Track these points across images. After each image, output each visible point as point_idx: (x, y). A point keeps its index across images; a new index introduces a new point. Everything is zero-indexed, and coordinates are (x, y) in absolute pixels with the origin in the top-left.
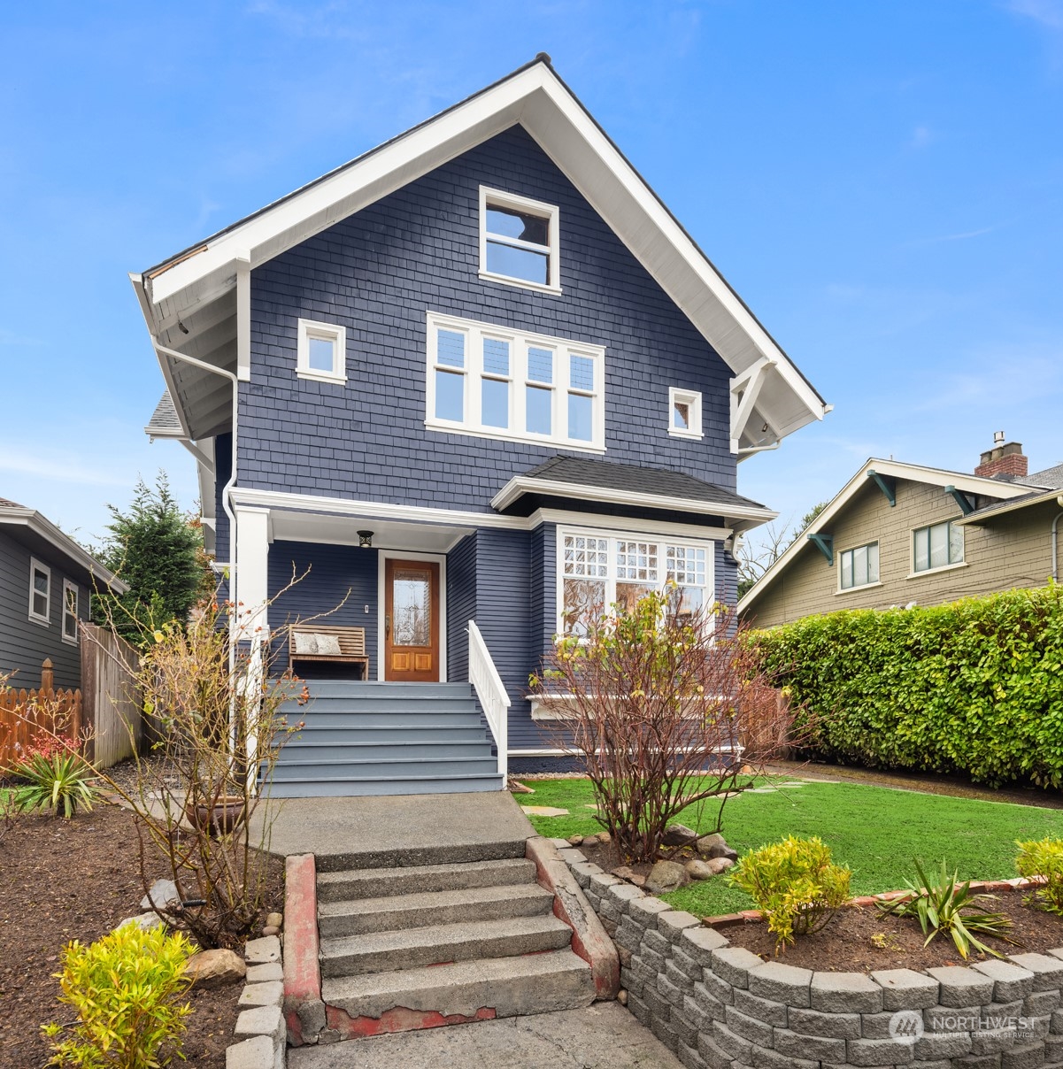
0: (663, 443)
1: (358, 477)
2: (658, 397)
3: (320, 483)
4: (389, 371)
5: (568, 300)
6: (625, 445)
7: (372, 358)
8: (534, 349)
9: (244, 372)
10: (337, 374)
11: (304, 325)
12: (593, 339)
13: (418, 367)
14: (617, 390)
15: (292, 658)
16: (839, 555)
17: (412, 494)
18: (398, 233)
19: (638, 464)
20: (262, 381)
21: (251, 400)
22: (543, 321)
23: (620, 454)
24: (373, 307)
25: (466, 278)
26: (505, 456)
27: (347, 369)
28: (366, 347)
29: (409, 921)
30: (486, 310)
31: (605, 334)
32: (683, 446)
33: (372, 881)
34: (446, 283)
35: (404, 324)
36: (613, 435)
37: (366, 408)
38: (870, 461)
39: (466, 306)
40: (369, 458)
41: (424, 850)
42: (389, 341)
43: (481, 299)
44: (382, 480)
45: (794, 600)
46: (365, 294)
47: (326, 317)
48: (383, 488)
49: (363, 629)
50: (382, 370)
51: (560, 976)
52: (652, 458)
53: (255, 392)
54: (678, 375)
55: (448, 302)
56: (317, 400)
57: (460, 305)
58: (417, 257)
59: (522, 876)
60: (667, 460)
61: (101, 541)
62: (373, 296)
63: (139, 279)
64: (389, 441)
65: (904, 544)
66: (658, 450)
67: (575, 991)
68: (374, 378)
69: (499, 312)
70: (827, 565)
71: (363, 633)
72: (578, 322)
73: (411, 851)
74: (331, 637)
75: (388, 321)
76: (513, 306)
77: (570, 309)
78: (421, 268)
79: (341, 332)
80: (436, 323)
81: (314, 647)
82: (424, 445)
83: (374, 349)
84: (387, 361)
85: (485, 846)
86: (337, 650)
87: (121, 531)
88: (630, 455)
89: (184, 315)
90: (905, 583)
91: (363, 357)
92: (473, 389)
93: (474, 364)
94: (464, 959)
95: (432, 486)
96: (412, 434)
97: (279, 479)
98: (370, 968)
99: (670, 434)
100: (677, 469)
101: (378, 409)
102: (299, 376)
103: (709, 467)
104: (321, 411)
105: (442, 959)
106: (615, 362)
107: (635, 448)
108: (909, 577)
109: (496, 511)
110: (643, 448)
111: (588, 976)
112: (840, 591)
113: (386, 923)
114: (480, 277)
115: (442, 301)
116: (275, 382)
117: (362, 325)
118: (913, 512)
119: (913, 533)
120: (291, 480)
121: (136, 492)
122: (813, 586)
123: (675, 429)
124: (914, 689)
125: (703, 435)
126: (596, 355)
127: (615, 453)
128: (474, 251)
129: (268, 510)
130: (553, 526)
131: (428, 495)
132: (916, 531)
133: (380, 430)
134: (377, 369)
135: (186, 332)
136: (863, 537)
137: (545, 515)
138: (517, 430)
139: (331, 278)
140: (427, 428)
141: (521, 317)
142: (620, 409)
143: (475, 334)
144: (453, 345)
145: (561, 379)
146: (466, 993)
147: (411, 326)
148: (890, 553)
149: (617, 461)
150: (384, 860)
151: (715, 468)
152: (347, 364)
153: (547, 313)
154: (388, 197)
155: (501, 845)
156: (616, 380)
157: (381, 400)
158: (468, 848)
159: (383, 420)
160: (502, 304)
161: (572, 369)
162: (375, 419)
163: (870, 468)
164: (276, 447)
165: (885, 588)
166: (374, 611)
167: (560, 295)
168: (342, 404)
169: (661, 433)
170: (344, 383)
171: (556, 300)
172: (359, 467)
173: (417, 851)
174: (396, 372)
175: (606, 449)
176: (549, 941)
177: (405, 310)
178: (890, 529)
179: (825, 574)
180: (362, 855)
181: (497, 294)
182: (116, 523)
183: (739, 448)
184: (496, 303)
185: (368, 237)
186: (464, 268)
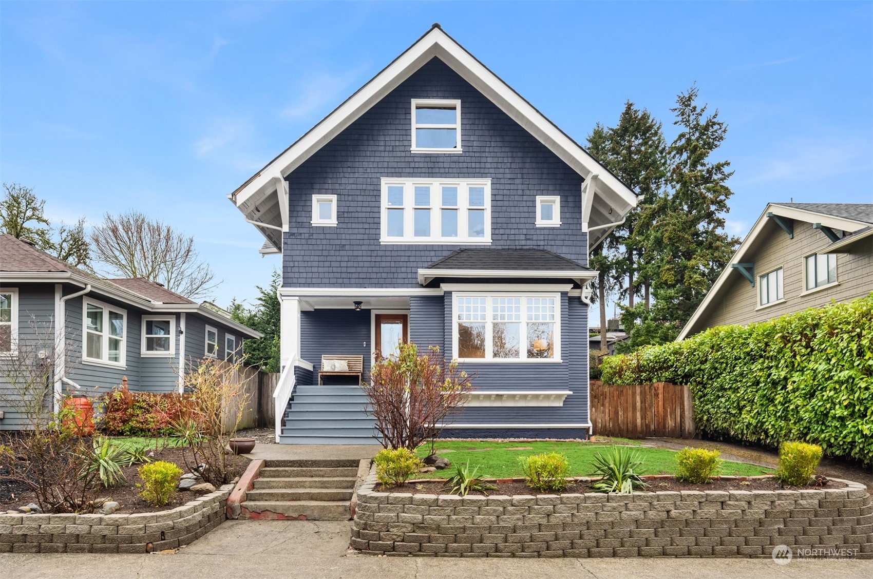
0: (532, 232)
1: (344, 275)
2: (529, 204)
3: (324, 281)
4: (360, 215)
5: (467, 154)
6: (505, 237)
7: (351, 209)
8: (446, 188)
9: (285, 228)
10: (333, 221)
11: (315, 197)
12: (482, 175)
13: (376, 210)
14: (500, 203)
15: (320, 374)
16: (758, 279)
17: (373, 281)
18: (365, 137)
19: (514, 247)
20: (295, 231)
21: (289, 241)
22: (451, 170)
23: (502, 243)
24: (351, 181)
25: (403, 154)
26: (427, 253)
27: (338, 218)
28: (348, 204)
29: (290, 485)
30: (416, 170)
31: (492, 171)
32: (546, 232)
33: (283, 471)
34: (392, 159)
35: (369, 187)
36: (497, 231)
37: (348, 237)
38: (769, 205)
39: (404, 170)
40: (350, 264)
41: (312, 461)
42: (360, 198)
43: (412, 165)
44: (356, 275)
45: (731, 314)
46: (347, 175)
47: (326, 192)
48: (357, 280)
49: (362, 356)
50: (356, 215)
51: (335, 507)
52: (523, 243)
53: (291, 237)
54: (542, 187)
55: (393, 170)
56: (322, 236)
57: (400, 170)
58: (375, 148)
59: (350, 473)
60: (535, 243)
61: (254, 307)
62: (351, 175)
63: (231, 197)
64: (360, 253)
65: (799, 269)
66: (528, 237)
67: (341, 514)
68: (352, 220)
69: (423, 170)
70: (750, 287)
71: (362, 358)
72: (473, 166)
73: (306, 461)
74: (343, 361)
75: (360, 187)
76: (431, 165)
77: (468, 159)
78: (378, 154)
79: (334, 198)
80: (386, 184)
81: (333, 367)
82: (380, 253)
83: (352, 204)
84: (359, 209)
85: (341, 461)
86: (346, 369)
87: (265, 300)
88: (509, 243)
89: (257, 203)
90: (800, 300)
91: (346, 209)
92: (409, 217)
93: (409, 202)
94: (304, 500)
95: (384, 275)
96: (372, 248)
97: (303, 281)
98: (266, 498)
99: (537, 226)
100: (541, 248)
101: (354, 237)
102: (313, 225)
103: (566, 243)
104: (324, 242)
105: (295, 498)
106: (498, 186)
107: (512, 237)
108: (802, 295)
109: (422, 286)
110: (517, 237)
111: (348, 509)
112: (759, 307)
113: (280, 485)
114: (412, 152)
115: (390, 170)
116: (301, 230)
117: (345, 192)
118: (805, 243)
119: (805, 259)
120: (309, 281)
121: (273, 276)
122: (742, 304)
123: (540, 222)
124: (748, 384)
125: (561, 223)
126: (486, 184)
127: (498, 243)
128: (408, 138)
129: (297, 298)
130: (450, 293)
131: (381, 281)
132: (807, 258)
133: (355, 248)
134: (354, 215)
135: (259, 211)
136: (773, 264)
137: (445, 287)
138: (436, 237)
139: (329, 170)
140: (381, 243)
141: (437, 170)
142: (501, 215)
143: (409, 185)
144: (397, 194)
145: (463, 202)
146: (295, 508)
147: (371, 187)
148: (791, 276)
149: (500, 247)
150: (295, 464)
151: (570, 243)
152: (337, 215)
153: (453, 165)
154: (359, 118)
155: (348, 461)
156: (498, 198)
157: (356, 231)
158: (332, 461)
159: (358, 242)
160: (426, 165)
161: (470, 195)
162: (353, 242)
163: (770, 211)
164: (301, 264)
165: (787, 304)
166: (369, 345)
167: (461, 152)
168: (335, 236)
169: (531, 226)
170: (336, 225)
171: (459, 156)
172: (344, 270)
173: (309, 461)
174: (364, 215)
175: (491, 241)
176: (342, 496)
177: (369, 180)
178: (790, 257)
179: (750, 294)
180: (285, 461)
181: (422, 159)
182: (261, 295)
183: (589, 227)
184: (421, 165)
185: (348, 143)
186: (402, 149)
